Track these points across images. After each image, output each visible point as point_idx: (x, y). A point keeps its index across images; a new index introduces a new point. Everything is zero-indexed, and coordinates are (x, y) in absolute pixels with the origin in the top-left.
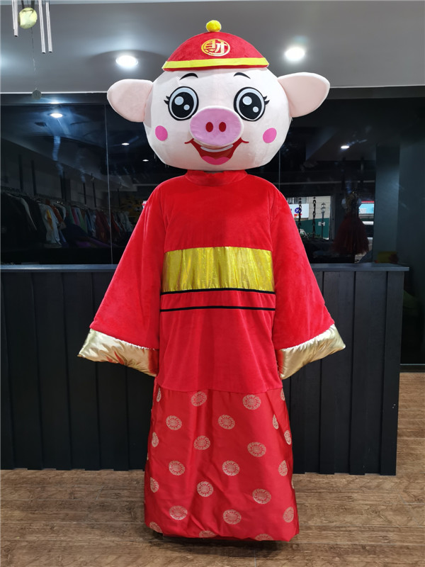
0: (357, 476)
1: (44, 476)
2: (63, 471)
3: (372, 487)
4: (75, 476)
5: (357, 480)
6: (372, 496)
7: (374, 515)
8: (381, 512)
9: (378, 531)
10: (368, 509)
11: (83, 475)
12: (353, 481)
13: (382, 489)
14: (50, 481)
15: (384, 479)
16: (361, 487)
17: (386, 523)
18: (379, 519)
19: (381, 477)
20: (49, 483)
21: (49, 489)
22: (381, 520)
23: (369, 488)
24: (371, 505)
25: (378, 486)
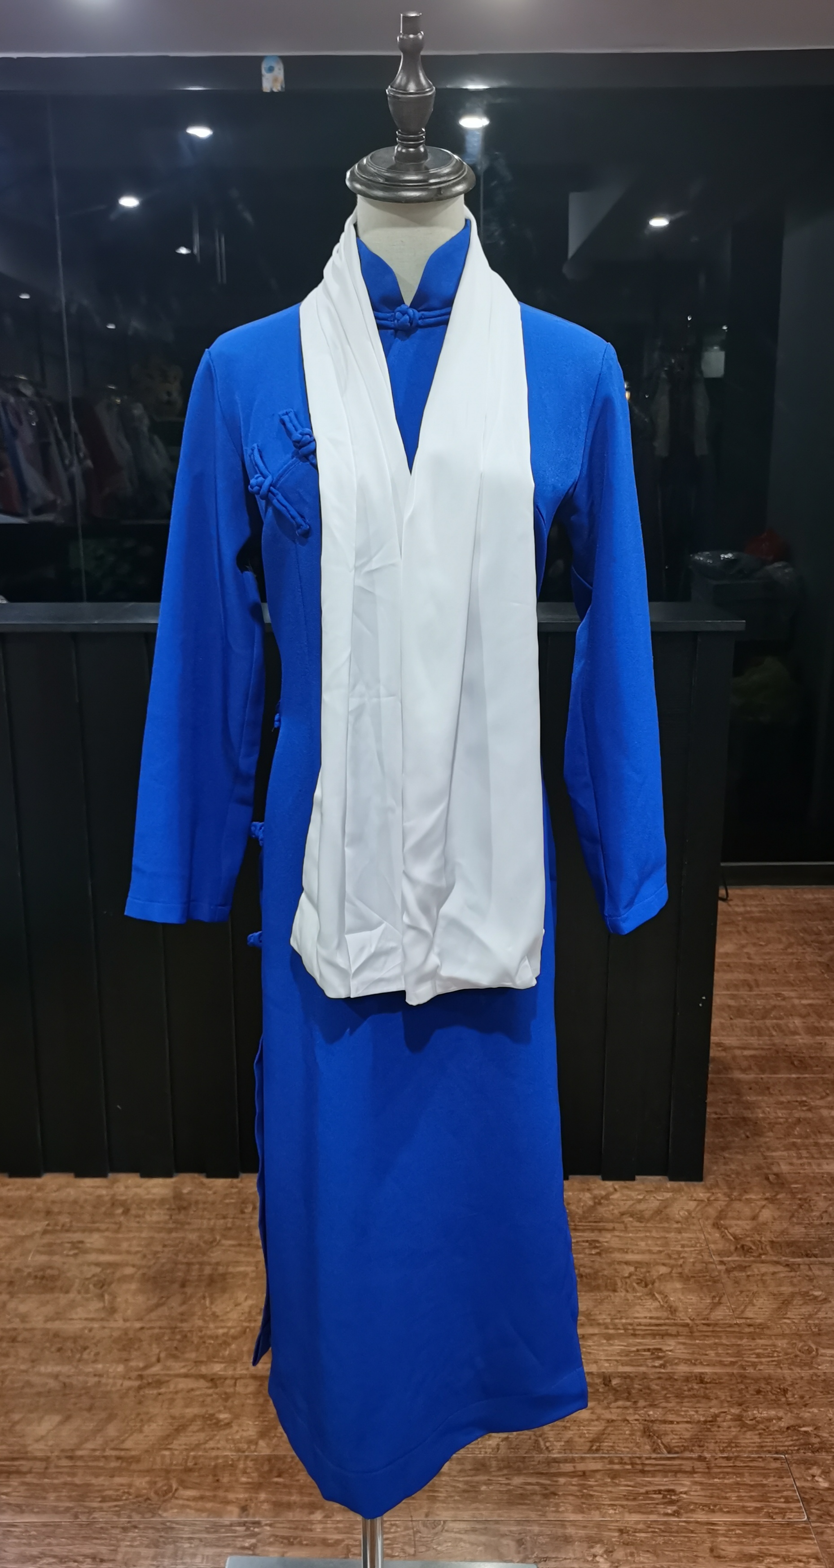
0: (617, 1184)
3: (647, 1214)
5: (616, 1196)
6: (642, 1239)
7: (641, 1291)
8: (657, 1285)
9: (644, 1336)
10: (631, 1275)
12: (606, 1197)
13: (668, 1219)
15: (673, 1190)
16: (622, 1214)
17: (665, 1314)
18: (651, 1304)
19: (669, 1184)
22: (656, 1304)
23: (640, 1217)
24: (638, 1265)
25: (658, 1212)
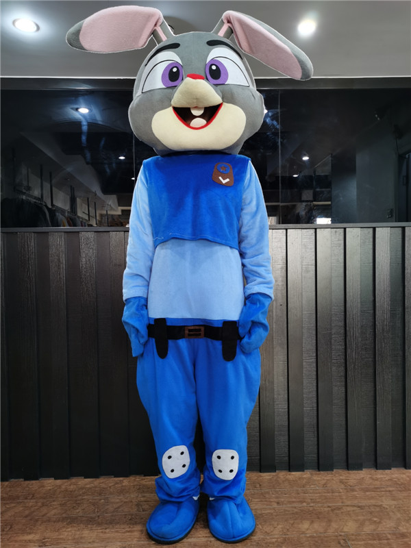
1: (103, 485)
2: (121, 479)
4: (135, 483)
11: (144, 482)
14: (111, 490)
20: (111, 493)
21: (113, 500)
